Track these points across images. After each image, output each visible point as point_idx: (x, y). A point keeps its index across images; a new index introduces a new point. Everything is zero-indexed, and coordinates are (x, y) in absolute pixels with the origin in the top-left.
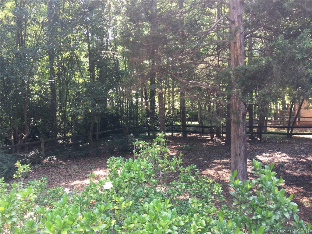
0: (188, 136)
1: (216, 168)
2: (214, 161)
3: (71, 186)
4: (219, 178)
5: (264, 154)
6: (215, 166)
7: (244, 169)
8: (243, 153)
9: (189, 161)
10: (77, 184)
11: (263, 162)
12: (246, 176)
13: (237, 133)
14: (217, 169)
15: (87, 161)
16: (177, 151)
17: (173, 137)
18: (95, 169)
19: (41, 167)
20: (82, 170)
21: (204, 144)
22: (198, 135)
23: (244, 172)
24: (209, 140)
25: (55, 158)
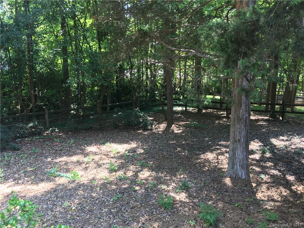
0: (204, 111)
1: (218, 151)
2: (219, 143)
3: (55, 163)
4: (217, 164)
5: (281, 138)
6: (218, 148)
7: (243, 157)
8: (244, 139)
9: (192, 141)
10: (62, 161)
11: (277, 147)
12: (245, 166)
13: (237, 114)
14: (219, 153)
15: (87, 134)
16: (184, 128)
17: (186, 112)
18: (90, 144)
19: (39, 139)
20: (76, 145)
21: (217, 122)
22: (215, 111)
23: (243, 162)
24: (224, 117)
25: (57, 130)
